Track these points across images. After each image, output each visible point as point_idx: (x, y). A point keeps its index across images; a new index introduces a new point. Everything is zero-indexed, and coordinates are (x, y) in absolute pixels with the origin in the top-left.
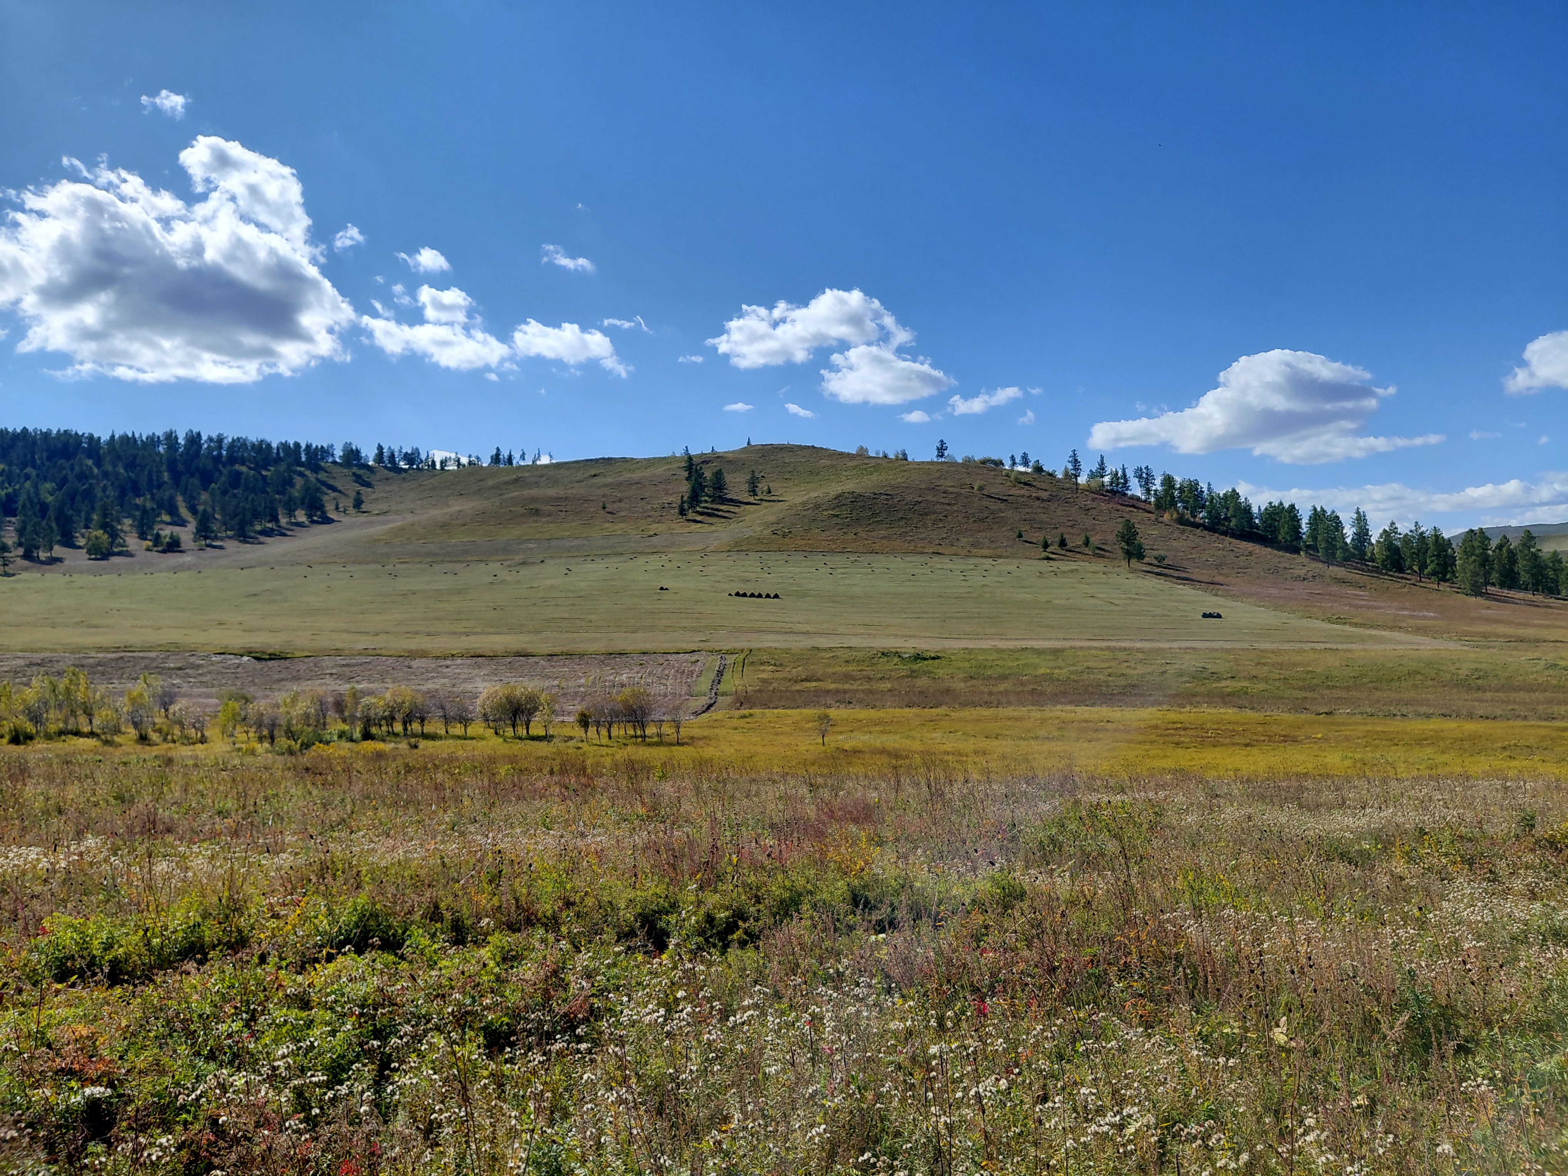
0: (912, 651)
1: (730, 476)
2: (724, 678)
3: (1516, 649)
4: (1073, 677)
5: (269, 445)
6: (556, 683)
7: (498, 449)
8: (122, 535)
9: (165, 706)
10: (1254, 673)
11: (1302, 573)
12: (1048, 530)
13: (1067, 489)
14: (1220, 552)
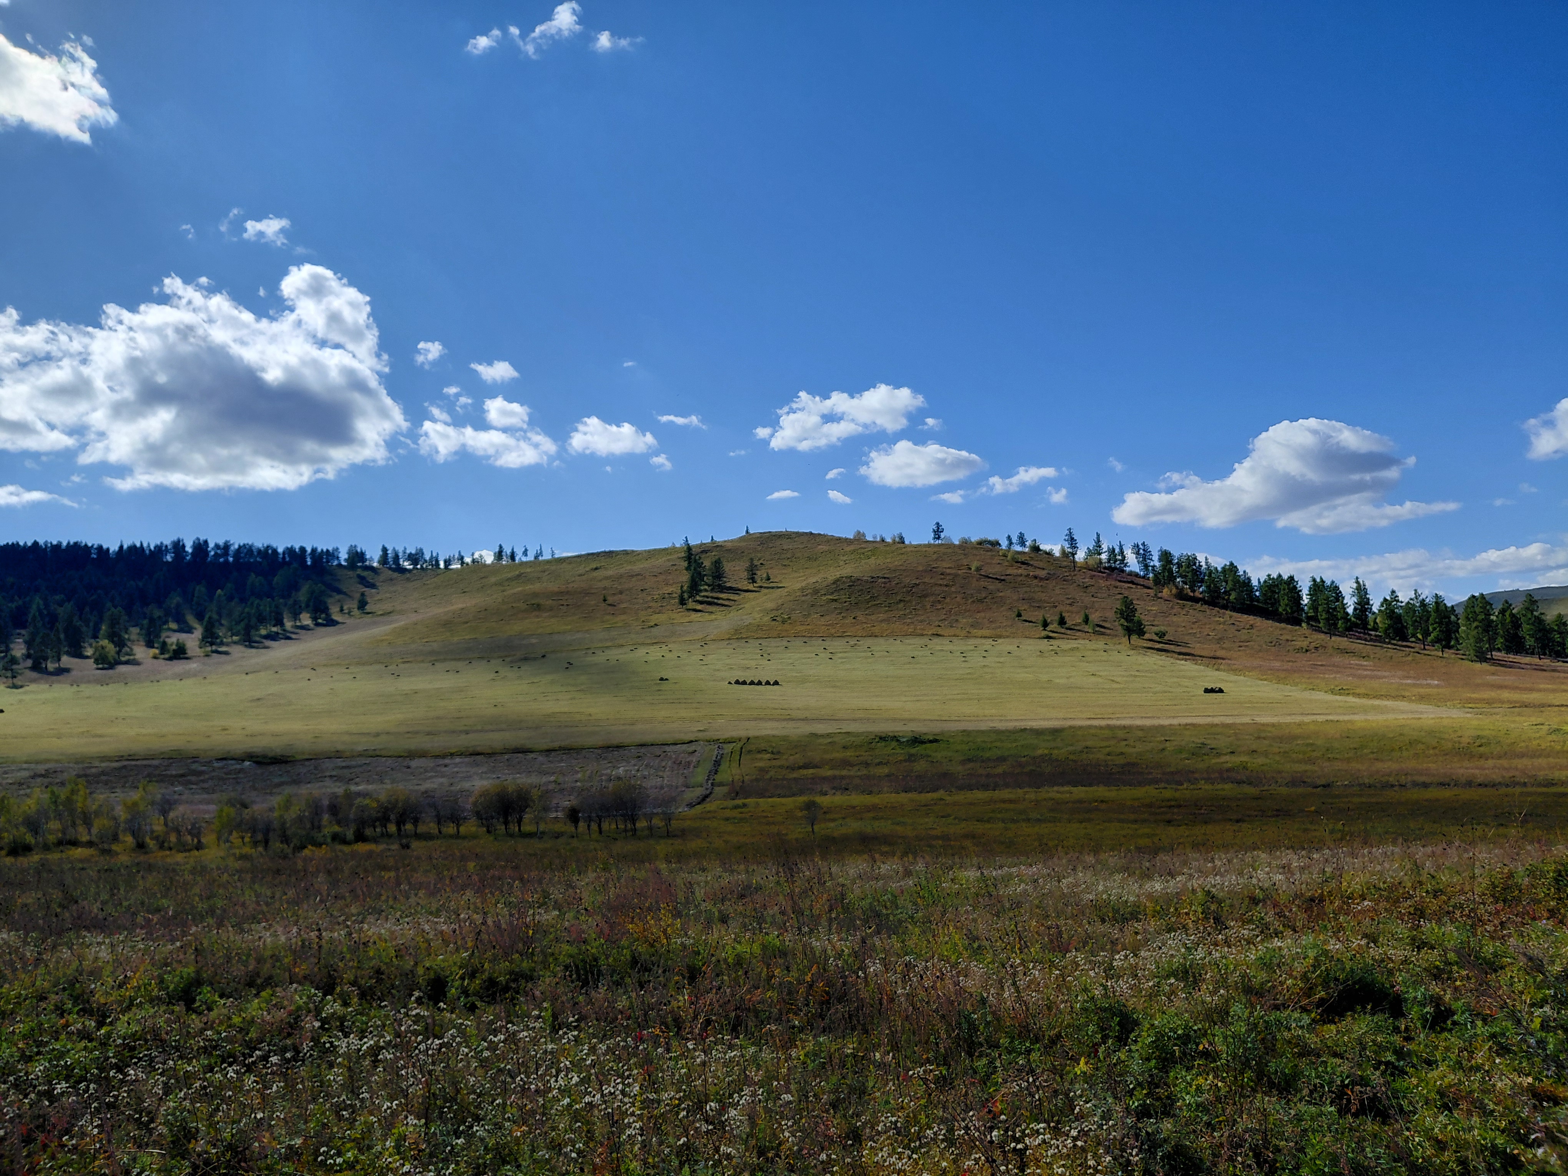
0: (910, 734)
1: (730, 564)
2: (721, 768)
3: (1519, 714)
4: (1071, 757)
5: (275, 551)
6: (552, 778)
7: (501, 547)
8: (129, 644)
9: (164, 812)
10: (1254, 747)
11: (1305, 644)
12: (1047, 608)
13: (1066, 567)
14: (1222, 626)
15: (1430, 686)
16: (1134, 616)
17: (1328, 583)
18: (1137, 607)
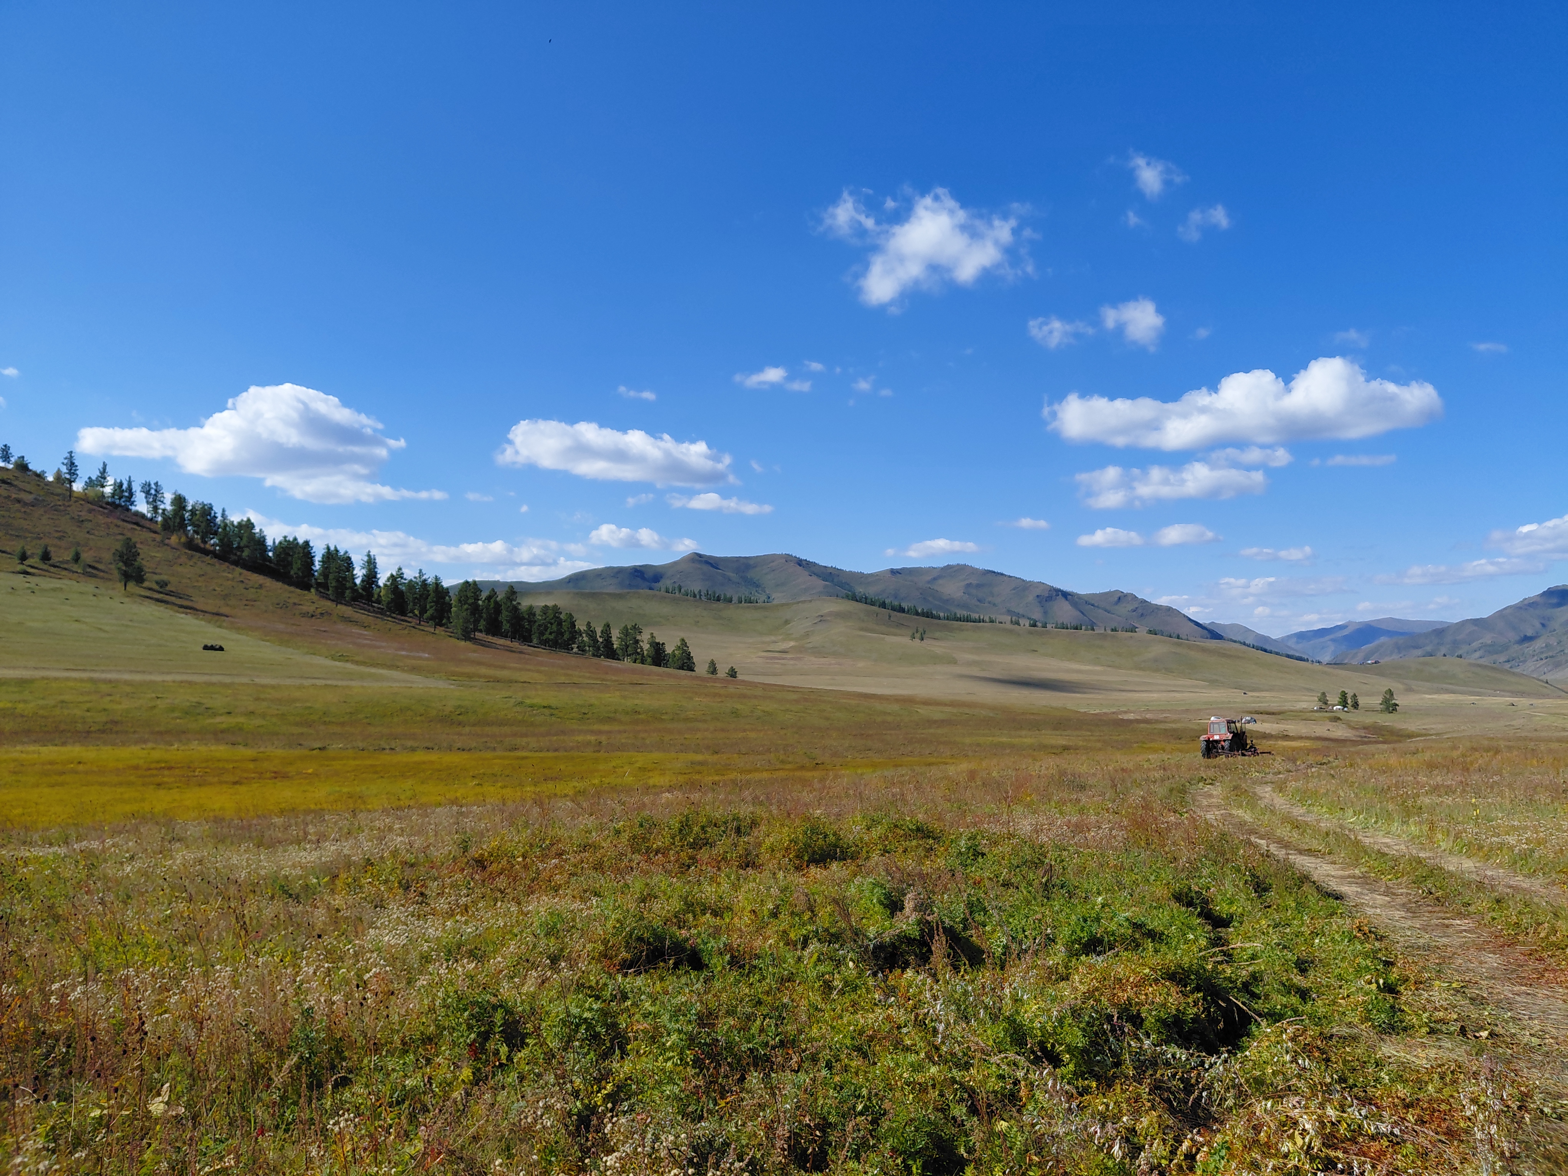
3: (493, 688)
10: (251, 708)
11: (311, 609)
12: (29, 539)
13: (58, 495)
14: (230, 582)
15: (420, 658)
16: (135, 560)
17: (342, 553)
18: (139, 551)
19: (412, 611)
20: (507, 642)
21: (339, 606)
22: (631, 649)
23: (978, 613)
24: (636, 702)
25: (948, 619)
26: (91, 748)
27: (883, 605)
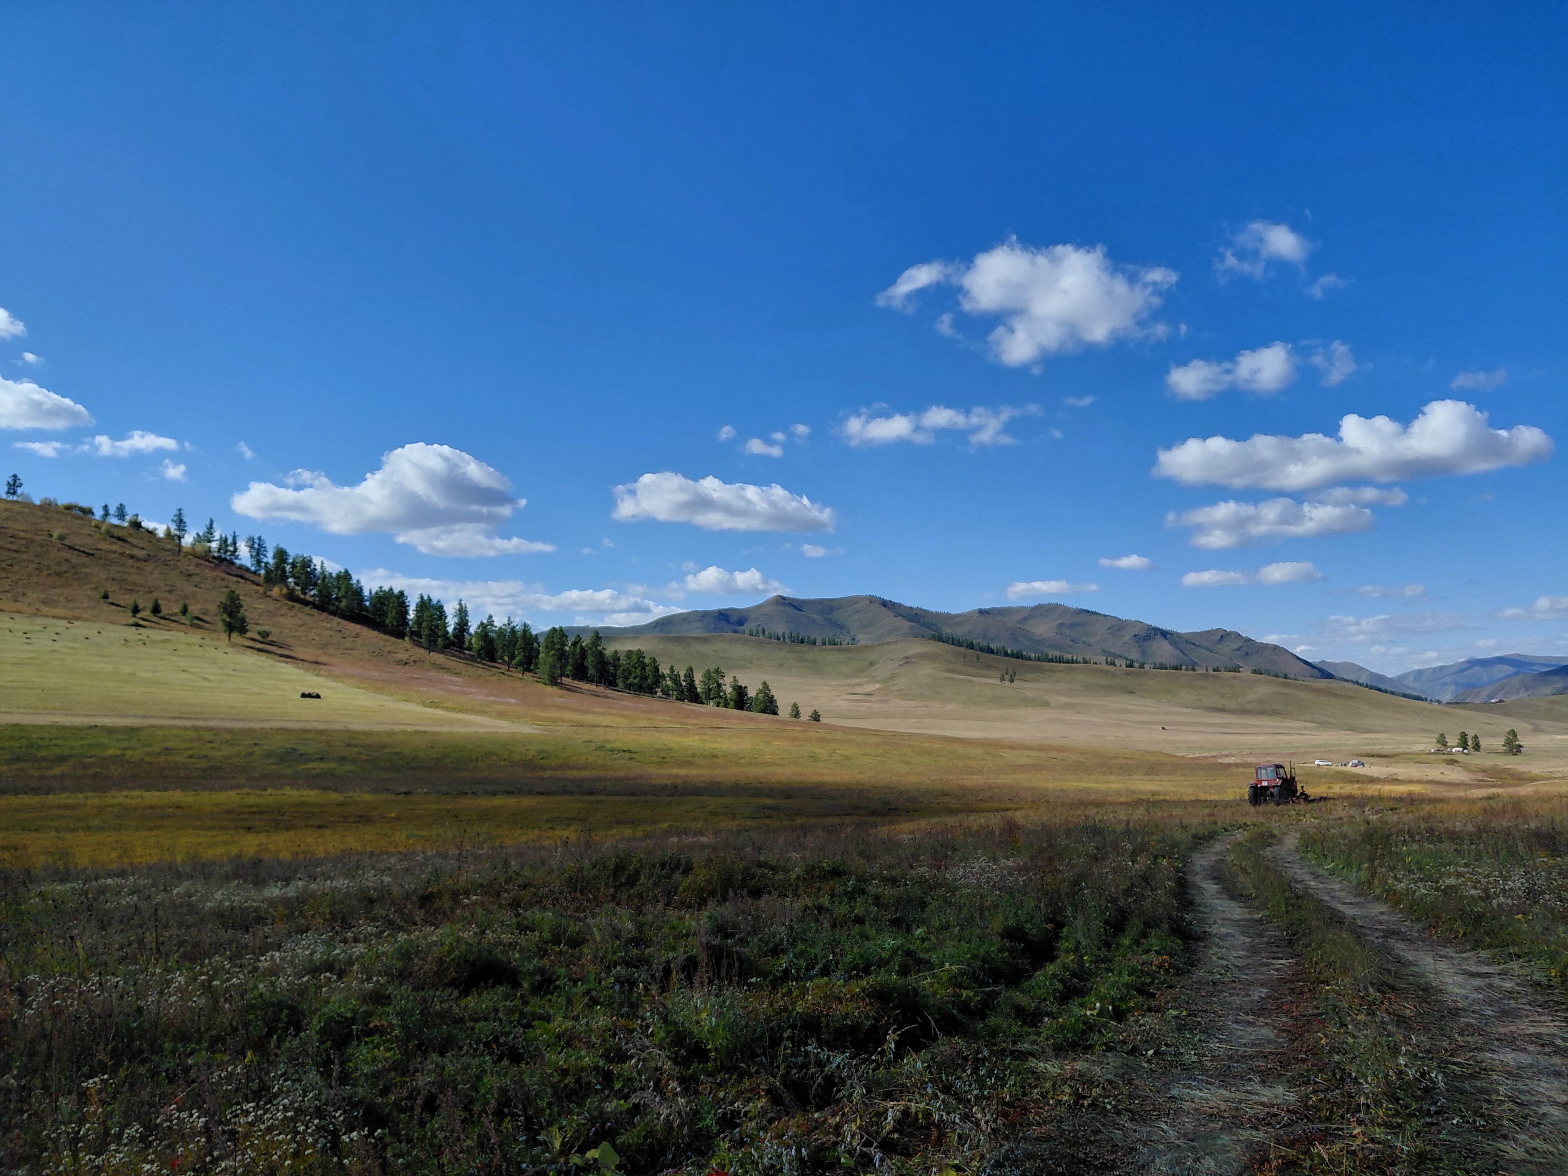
10: (343, 754)
11: (404, 656)
12: (141, 593)
13: (168, 550)
14: (328, 632)
15: (509, 704)
16: (239, 612)
17: (434, 602)
18: (243, 603)
19: (502, 658)
20: (593, 687)
21: (432, 654)
22: (714, 694)
23: (1071, 653)
24: (716, 746)
25: (1039, 660)
26: (190, 793)
27: (971, 646)
